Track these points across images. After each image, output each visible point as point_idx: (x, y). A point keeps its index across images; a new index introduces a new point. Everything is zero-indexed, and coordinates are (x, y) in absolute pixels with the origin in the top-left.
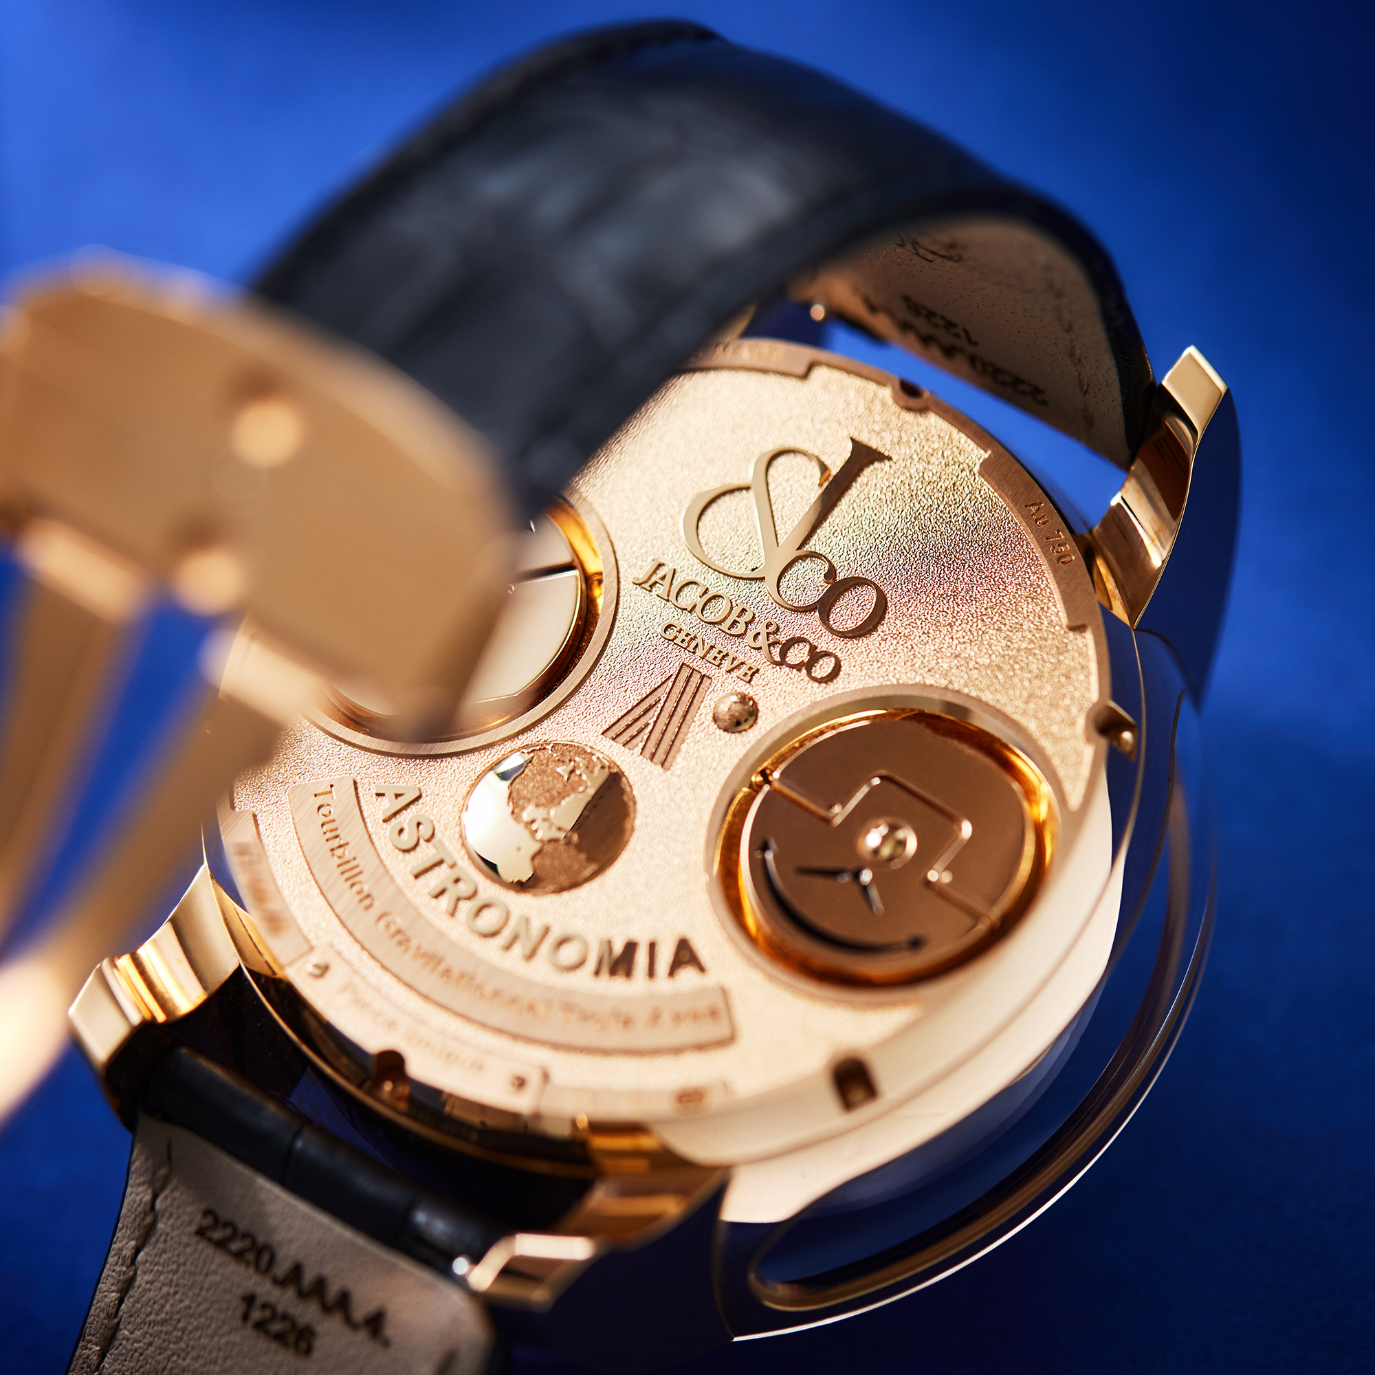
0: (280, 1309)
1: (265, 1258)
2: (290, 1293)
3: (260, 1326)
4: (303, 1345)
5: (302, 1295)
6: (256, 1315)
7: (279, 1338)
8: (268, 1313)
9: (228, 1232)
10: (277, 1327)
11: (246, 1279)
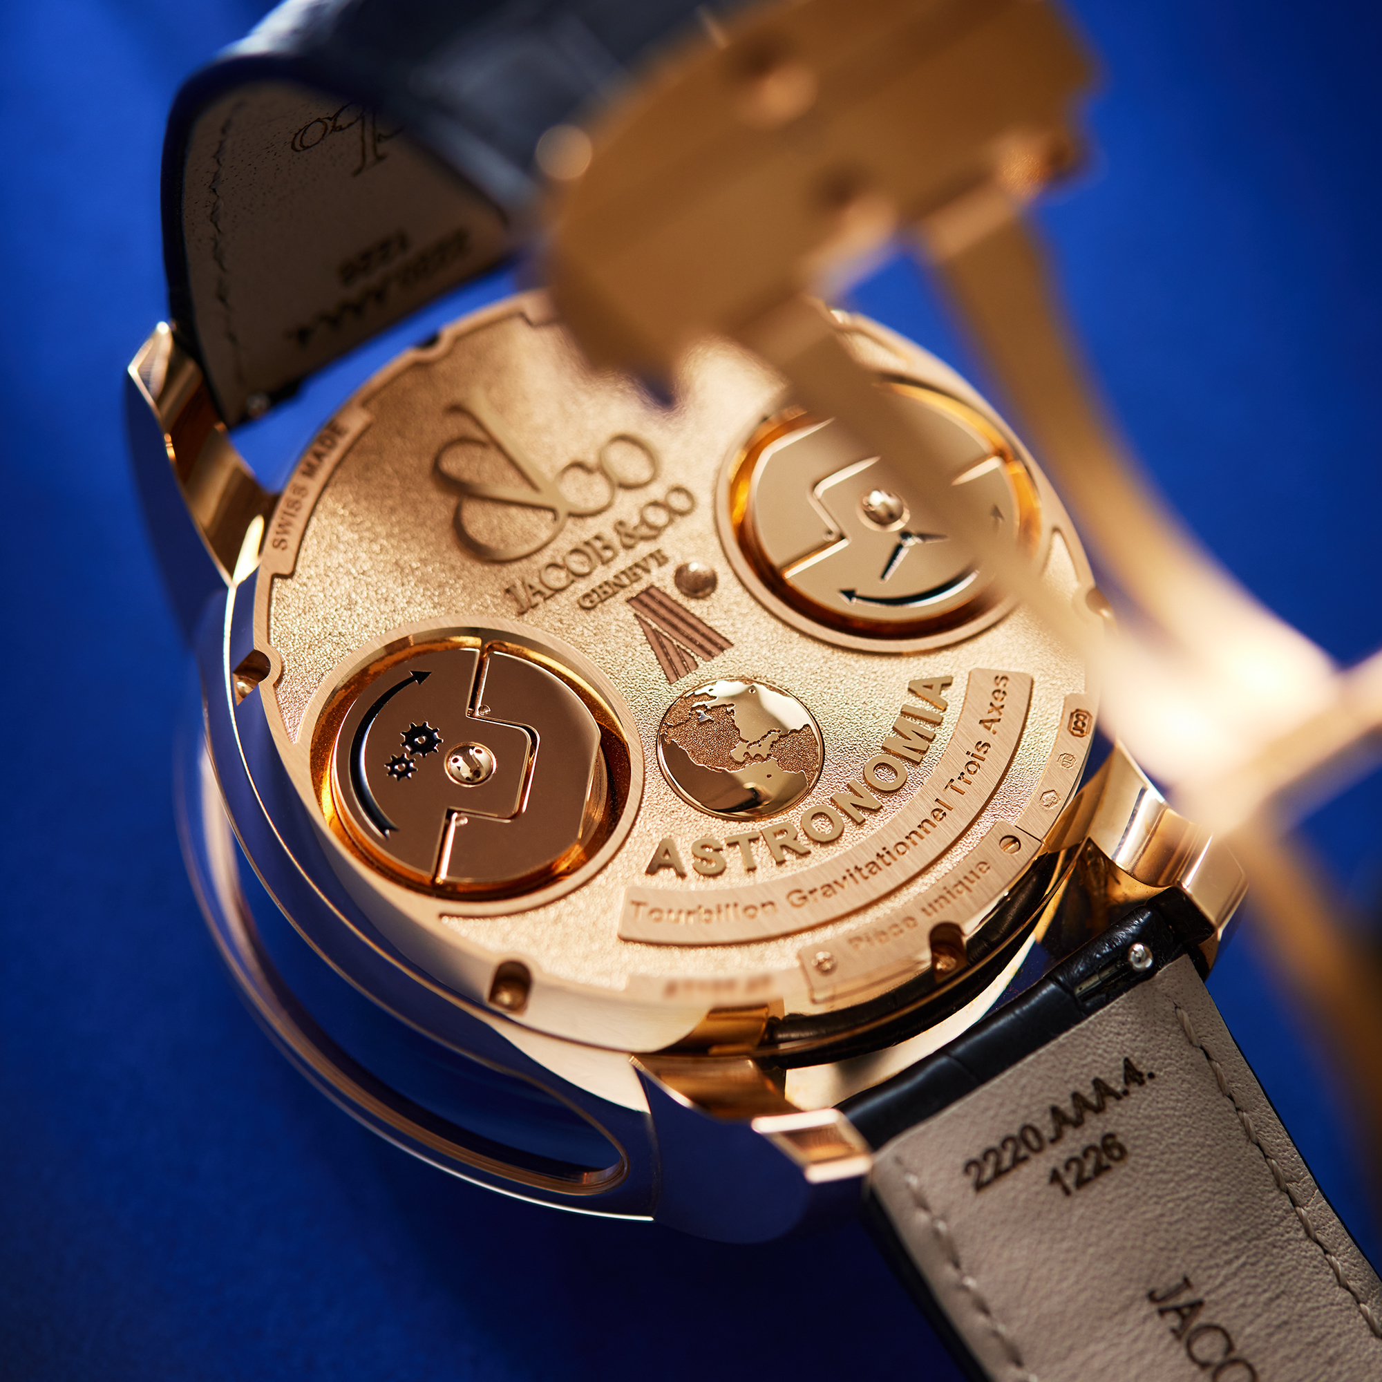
0: (1078, 1154)
1: (1030, 1137)
2: (1069, 1132)
3: (1081, 1182)
4: (1116, 1153)
5: (1078, 1123)
6: (1069, 1181)
7: (1100, 1170)
8: (1074, 1166)
9: (992, 1158)
10: (1089, 1166)
11: (1038, 1167)
